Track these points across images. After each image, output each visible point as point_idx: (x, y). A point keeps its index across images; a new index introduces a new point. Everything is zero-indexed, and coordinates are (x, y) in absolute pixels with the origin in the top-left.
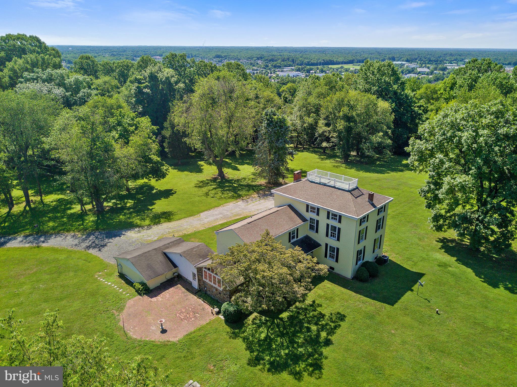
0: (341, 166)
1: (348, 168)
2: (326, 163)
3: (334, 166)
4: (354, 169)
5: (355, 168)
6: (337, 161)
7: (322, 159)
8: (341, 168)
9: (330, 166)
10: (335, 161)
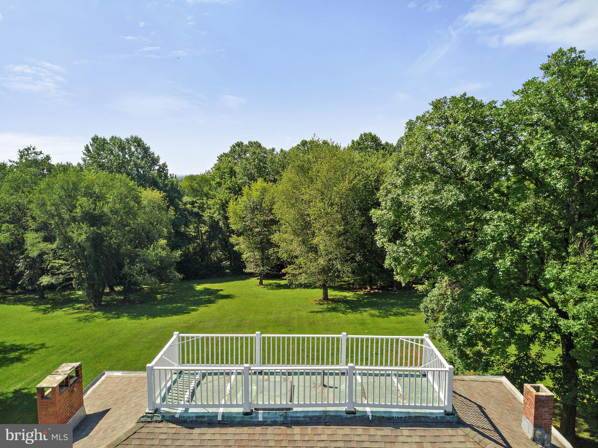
0: (95, 316)
1: (113, 318)
2: (57, 317)
3: (80, 320)
4: (124, 316)
5: (126, 315)
6: (79, 308)
7: (44, 310)
8: (97, 320)
9: (70, 321)
10: (73, 308)
